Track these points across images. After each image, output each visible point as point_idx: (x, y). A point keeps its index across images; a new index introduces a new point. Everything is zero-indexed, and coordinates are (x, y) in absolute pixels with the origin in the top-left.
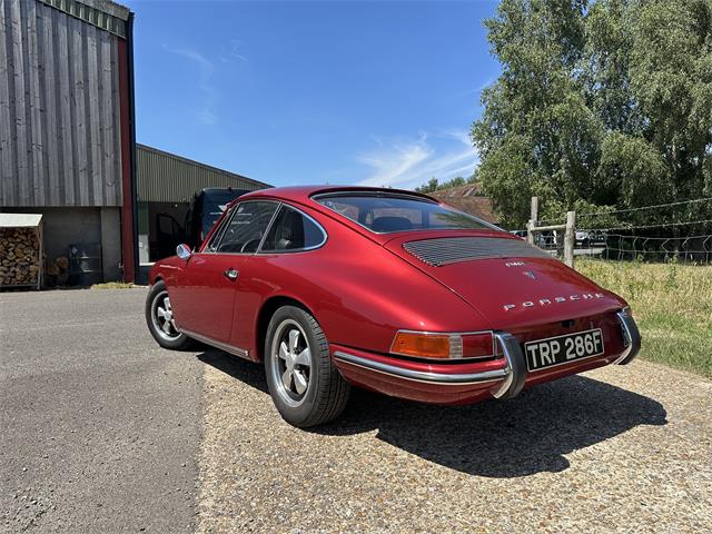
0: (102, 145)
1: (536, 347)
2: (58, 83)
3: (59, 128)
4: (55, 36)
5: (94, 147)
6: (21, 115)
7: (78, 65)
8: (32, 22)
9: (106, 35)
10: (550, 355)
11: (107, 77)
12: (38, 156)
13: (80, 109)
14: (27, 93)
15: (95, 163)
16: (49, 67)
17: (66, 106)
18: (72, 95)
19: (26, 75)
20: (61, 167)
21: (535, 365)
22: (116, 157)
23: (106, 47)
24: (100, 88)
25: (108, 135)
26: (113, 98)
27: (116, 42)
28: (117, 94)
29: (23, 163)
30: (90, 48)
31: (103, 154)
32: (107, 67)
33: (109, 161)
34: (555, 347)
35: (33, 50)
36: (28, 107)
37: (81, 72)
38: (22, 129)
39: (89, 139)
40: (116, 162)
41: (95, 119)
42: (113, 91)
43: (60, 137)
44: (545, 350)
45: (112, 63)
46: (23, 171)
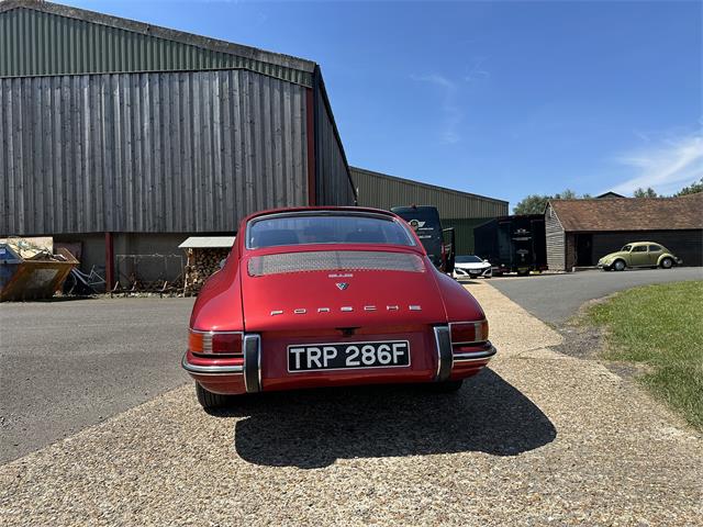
0: (294, 179)
1: (303, 350)
2: (263, 133)
3: (264, 169)
4: (262, 95)
5: (288, 181)
6: (239, 161)
7: (277, 115)
8: (246, 89)
9: (297, 88)
10: (321, 360)
11: (298, 122)
12: (250, 191)
13: (279, 151)
14: (243, 143)
15: (288, 194)
16: (257, 120)
17: (269, 150)
18: (273, 141)
19: (242, 129)
20: (265, 198)
21: (298, 366)
22: (304, 188)
23: (298, 97)
24: (293, 132)
25: (299, 169)
26: (302, 139)
27: (305, 92)
28: (306, 136)
29: (240, 198)
30: (286, 100)
31: (295, 186)
32: (298, 114)
33: (299, 191)
34: (330, 353)
35: (247, 109)
36: (244, 154)
37: (279, 121)
38: (239, 171)
39: (284, 175)
40: (304, 192)
41: (289, 158)
42: (303, 134)
43: (264, 176)
44: (314, 354)
45: (302, 110)
46: (240, 204)
